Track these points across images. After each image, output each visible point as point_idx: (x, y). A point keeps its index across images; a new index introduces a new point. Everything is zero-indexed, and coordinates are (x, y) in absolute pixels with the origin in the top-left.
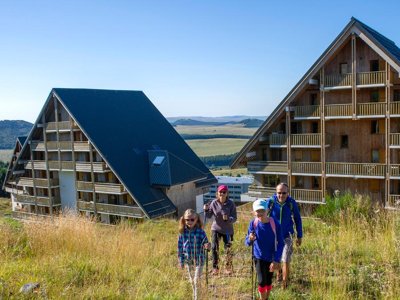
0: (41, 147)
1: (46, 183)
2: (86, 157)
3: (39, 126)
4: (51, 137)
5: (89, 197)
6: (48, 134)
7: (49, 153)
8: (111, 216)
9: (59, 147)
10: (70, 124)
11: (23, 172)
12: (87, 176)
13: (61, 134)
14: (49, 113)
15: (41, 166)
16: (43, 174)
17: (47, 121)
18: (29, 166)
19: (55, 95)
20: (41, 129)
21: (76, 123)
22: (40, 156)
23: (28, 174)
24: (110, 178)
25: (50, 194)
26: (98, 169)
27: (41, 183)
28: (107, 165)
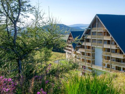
0: (89, 37)
1: (90, 51)
2: (109, 42)
3: (89, 29)
4: (94, 33)
5: (108, 58)
6: (92, 32)
7: (92, 40)
9: (97, 38)
11: (80, 46)
12: (109, 50)
13: (98, 32)
14: (94, 24)
15: (89, 44)
16: (89, 47)
17: (92, 27)
18: (83, 44)
19: (97, 17)
21: (105, 29)
22: (88, 40)
23: (83, 47)
24: (118, 51)
25: (91, 55)
26: (114, 47)
27: (88, 51)
28: (118, 46)
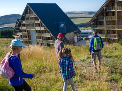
0: (24, 22)
1: (26, 34)
2: (39, 25)
3: (23, 16)
4: (27, 19)
5: (40, 38)
6: (26, 18)
7: (27, 24)
8: (47, 44)
9: (30, 22)
10: (33, 15)
11: (19, 30)
12: (39, 31)
13: (31, 18)
14: (26, 11)
15: (25, 28)
16: (25, 31)
17: (26, 14)
18: (20, 28)
19: (28, 5)
20: (24, 17)
21: (35, 14)
22: (24, 25)
23: (20, 31)
24: (47, 31)
25: (27, 37)
26: (43, 29)
27: (25, 34)
28: (46, 27)
